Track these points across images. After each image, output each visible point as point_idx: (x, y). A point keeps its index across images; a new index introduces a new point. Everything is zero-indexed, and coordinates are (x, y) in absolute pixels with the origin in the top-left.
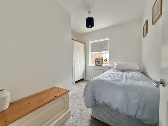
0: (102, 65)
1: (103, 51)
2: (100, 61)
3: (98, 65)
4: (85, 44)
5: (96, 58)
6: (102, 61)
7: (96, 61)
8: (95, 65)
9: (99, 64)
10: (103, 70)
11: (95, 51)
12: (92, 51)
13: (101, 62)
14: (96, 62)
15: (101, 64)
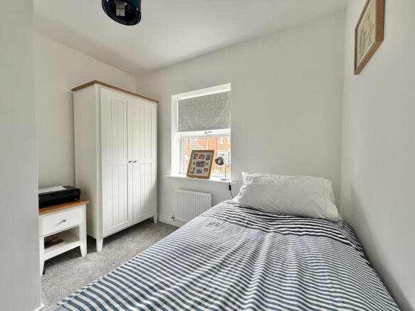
0: (208, 177)
1: (214, 128)
2: (203, 162)
3: (195, 174)
4: (158, 102)
5: (193, 151)
6: (209, 161)
7: (193, 161)
8: (188, 175)
9: (199, 172)
10: (209, 195)
11: (190, 129)
12: (183, 128)
13: (207, 164)
14: (193, 166)
15: (206, 175)
